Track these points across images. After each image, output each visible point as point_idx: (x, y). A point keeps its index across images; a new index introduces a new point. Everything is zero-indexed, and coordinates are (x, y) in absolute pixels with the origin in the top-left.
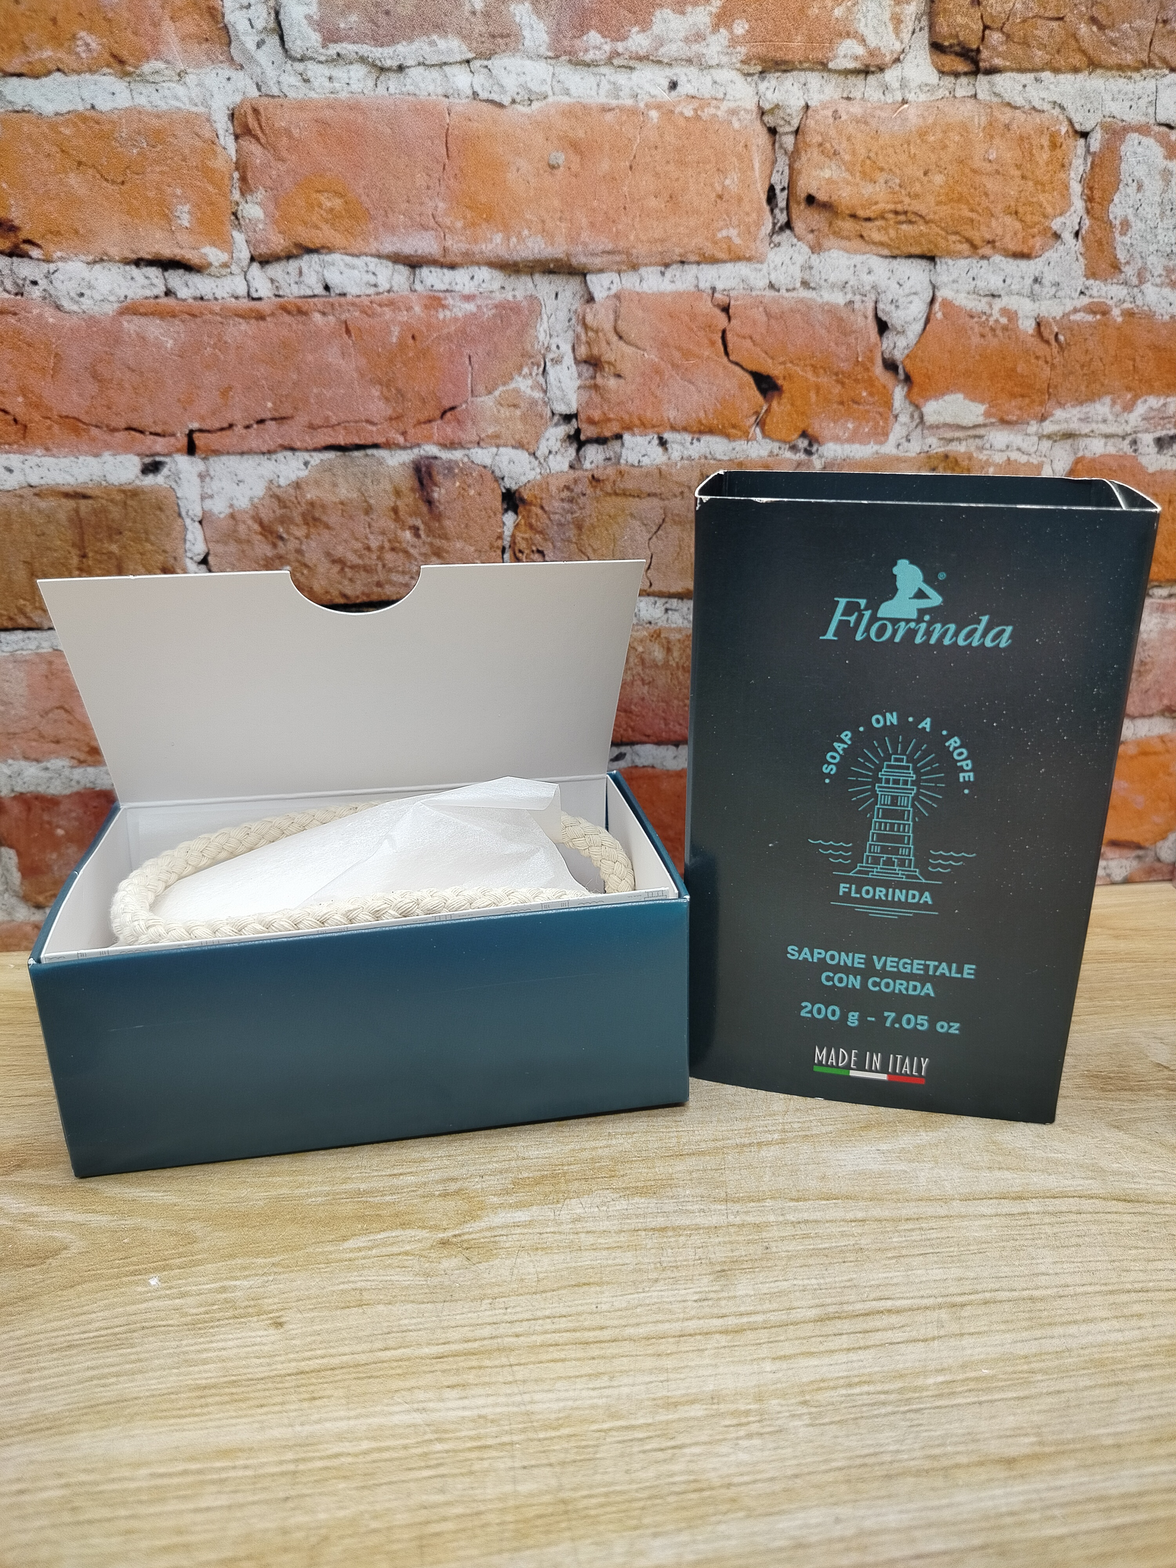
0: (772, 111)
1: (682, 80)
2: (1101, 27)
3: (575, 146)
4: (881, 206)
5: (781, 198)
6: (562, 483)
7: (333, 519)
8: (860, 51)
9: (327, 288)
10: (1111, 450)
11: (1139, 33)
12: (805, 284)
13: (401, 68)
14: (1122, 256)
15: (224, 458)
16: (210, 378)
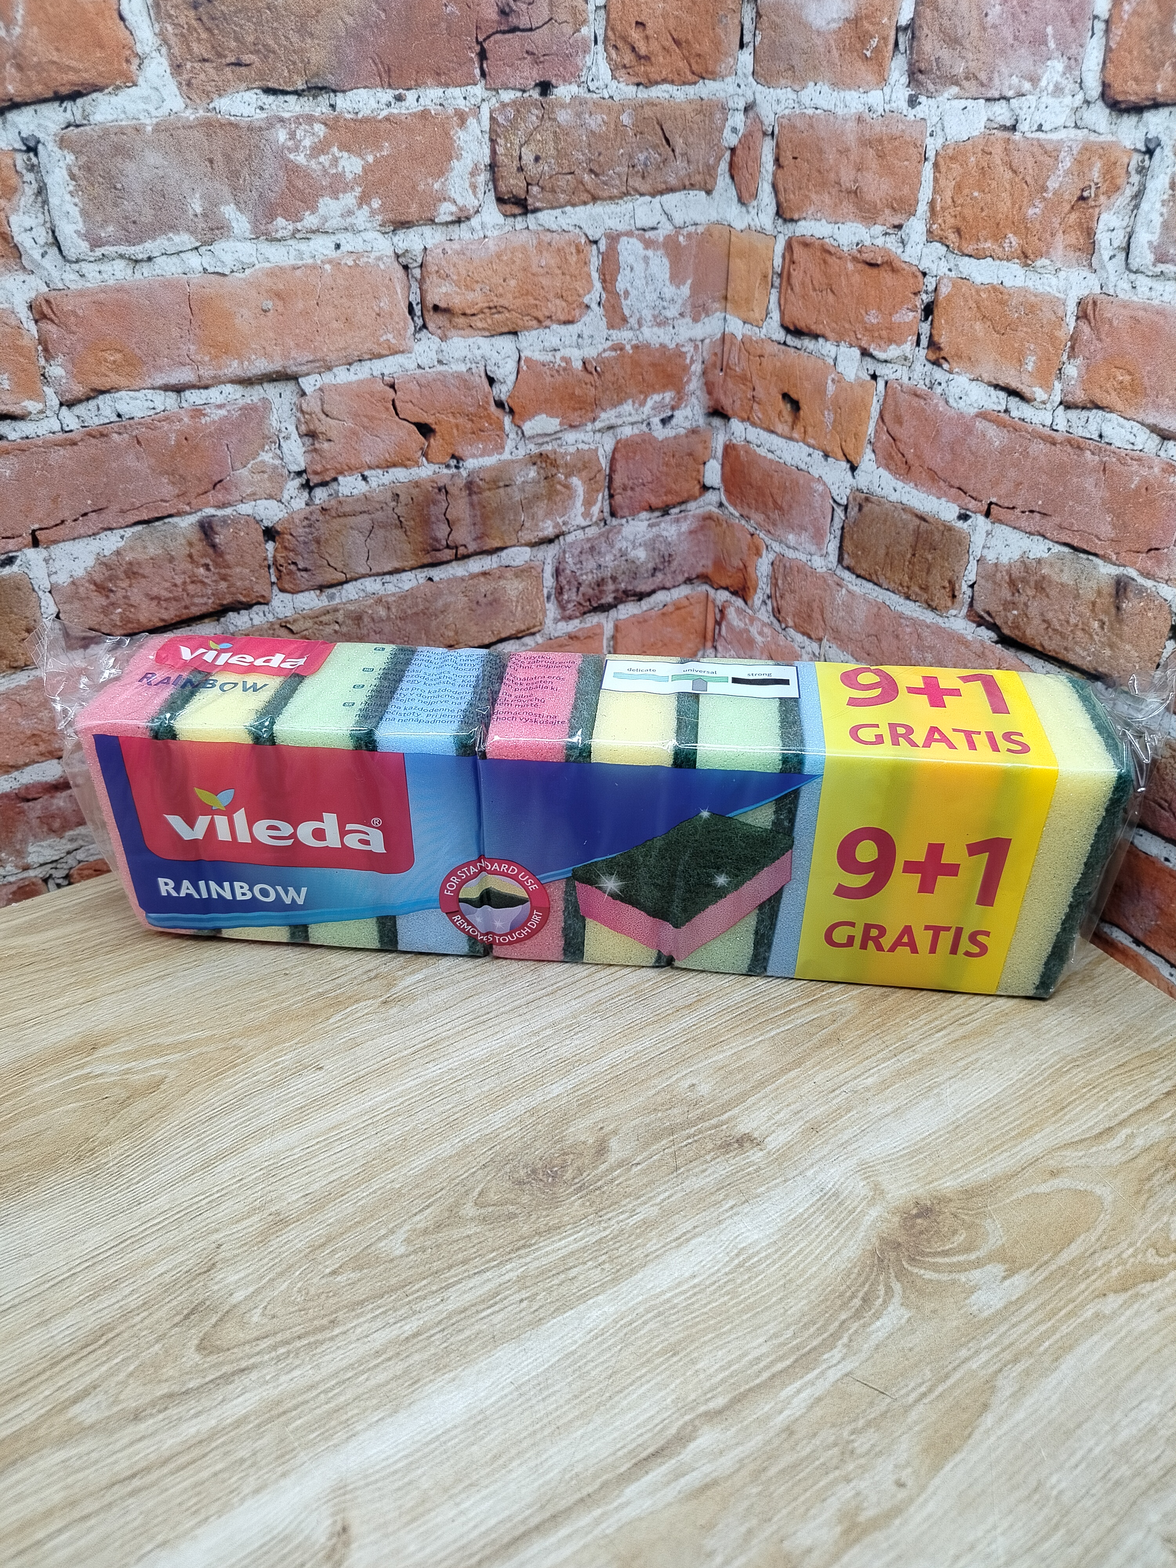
0: (404, 254)
1: (343, 242)
2: (597, 175)
3: (278, 295)
4: (480, 305)
5: (417, 310)
6: (302, 516)
7: (147, 570)
8: (454, 209)
9: (119, 416)
10: (636, 431)
11: (619, 175)
12: (440, 362)
13: (150, 259)
14: (627, 312)
15: (61, 545)
16: (42, 492)
